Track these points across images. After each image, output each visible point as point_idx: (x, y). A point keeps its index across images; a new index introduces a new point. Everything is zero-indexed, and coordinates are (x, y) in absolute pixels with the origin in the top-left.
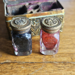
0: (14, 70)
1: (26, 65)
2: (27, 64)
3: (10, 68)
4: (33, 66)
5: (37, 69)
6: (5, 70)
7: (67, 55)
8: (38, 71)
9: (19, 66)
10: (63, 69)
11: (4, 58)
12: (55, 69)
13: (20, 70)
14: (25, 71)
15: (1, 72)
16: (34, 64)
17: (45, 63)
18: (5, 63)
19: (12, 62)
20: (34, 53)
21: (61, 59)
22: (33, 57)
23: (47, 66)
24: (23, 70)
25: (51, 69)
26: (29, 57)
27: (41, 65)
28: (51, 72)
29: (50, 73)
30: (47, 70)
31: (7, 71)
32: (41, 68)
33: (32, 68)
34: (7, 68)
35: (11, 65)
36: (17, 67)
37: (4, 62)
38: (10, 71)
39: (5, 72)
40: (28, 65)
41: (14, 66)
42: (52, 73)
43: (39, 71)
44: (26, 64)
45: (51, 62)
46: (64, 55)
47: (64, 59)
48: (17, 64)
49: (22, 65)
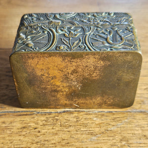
0: (82, 123)
1: (100, 116)
3: (75, 120)
4: (112, 117)
5: (120, 122)
6: (66, 122)
8: (123, 126)
9: (88, 117)
13: (92, 123)
14: (99, 124)
15: (61, 126)
16: (114, 114)
17: (132, 113)
18: (64, 112)
23: (135, 117)
24: (97, 123)
27: (125, 115)
29: (142, 128)
30: (137, 124)
31: (71, 124)
32: (126, 120)
34: (69, 120)
35: (74, 115)
36: (85, 119)
38: (76, 124)
39: (68, 126)
40: (103, 115)
41: (81, 117)
42: (145, 128)
43: (125, 126)
44: (99, 113)
45: (141, 112)
48: (84, 113)
49: (94, 115)
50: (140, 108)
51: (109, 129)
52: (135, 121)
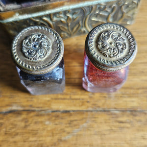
1: (54, 118)
2: (56, 115)
3: (23, 124)
4: (69, 119)
5: (77, 127)
6: (13, 128)
7: (140, 91)
9: (40, 119)
10: (128, 128)
11: (7, 100)
12: (113, 126)
13: (44, 129)
15: (6, 134)
16: (71, 115)
17: (93, 113)
18: (11, 112)
19: (24, 111)
20: (69, 87)
21: (126, 101)
22: (68, 97)
24: (49, 129)
25: (105, 128)
26: (60, 96)
27: (84, 116)
28: (104, 135)
31: (18, 131)
32: (85, 125)
33: (68, 125)
34: (16, 125)
36: (36, 123)
37: (9, 108)
38: (24, 131)
39: (14, 134)
41: (30, 120)
43: (82, 133)
44: (54, 114)
46: (132, 91)
47: (133, 101)
48: (35, 113)
49: (46, 117)
50: (104, 104)
51: (63, 138)
52: (95, 125)
